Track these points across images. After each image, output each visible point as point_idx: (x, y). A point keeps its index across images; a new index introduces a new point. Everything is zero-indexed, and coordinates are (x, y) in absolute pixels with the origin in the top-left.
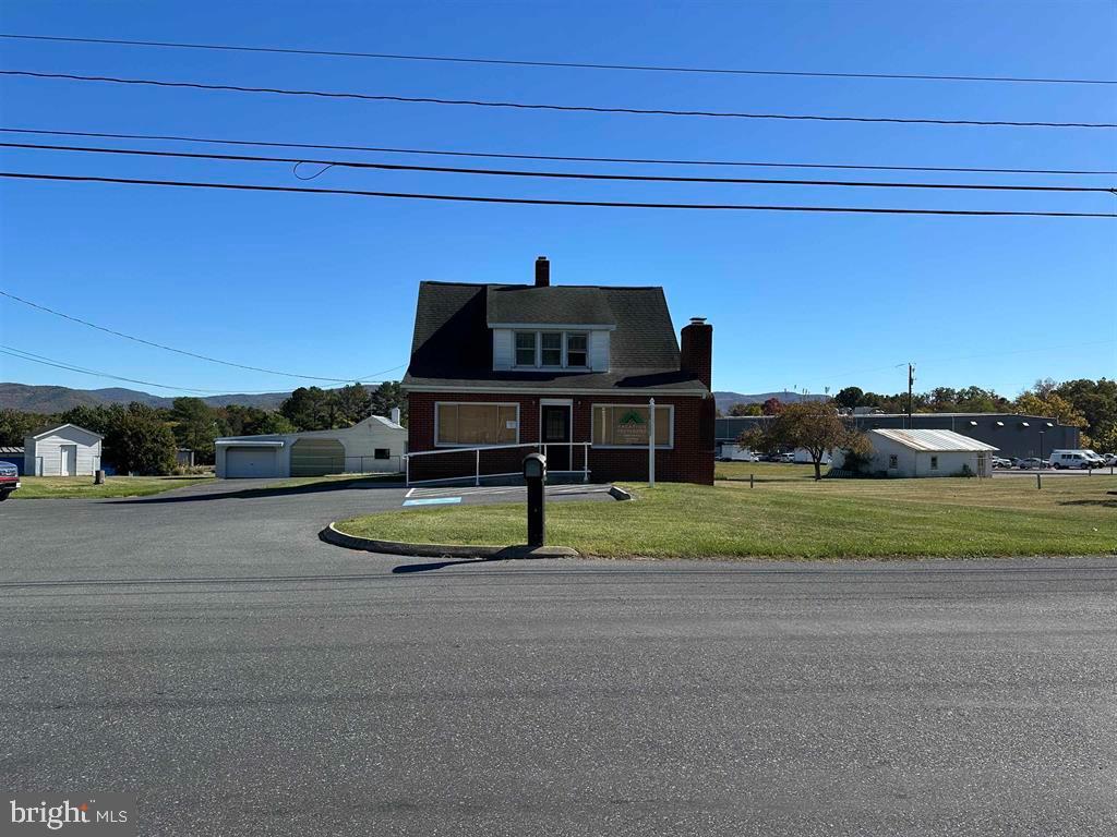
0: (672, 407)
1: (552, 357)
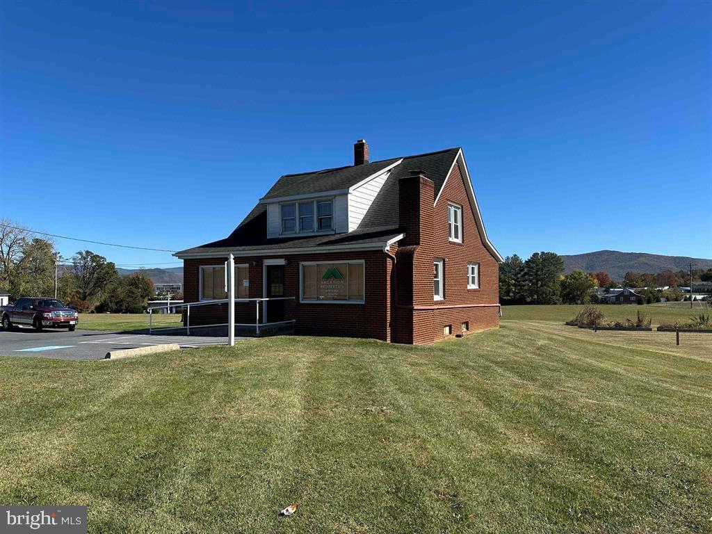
0: (364, 262)
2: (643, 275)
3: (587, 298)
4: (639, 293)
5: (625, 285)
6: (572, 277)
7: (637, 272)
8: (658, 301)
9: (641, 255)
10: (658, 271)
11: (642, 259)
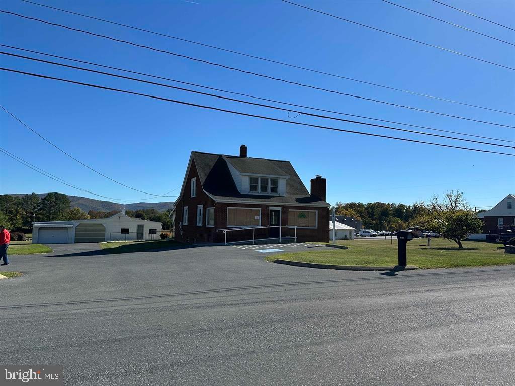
0: (317, 211)
1: (264, 189)
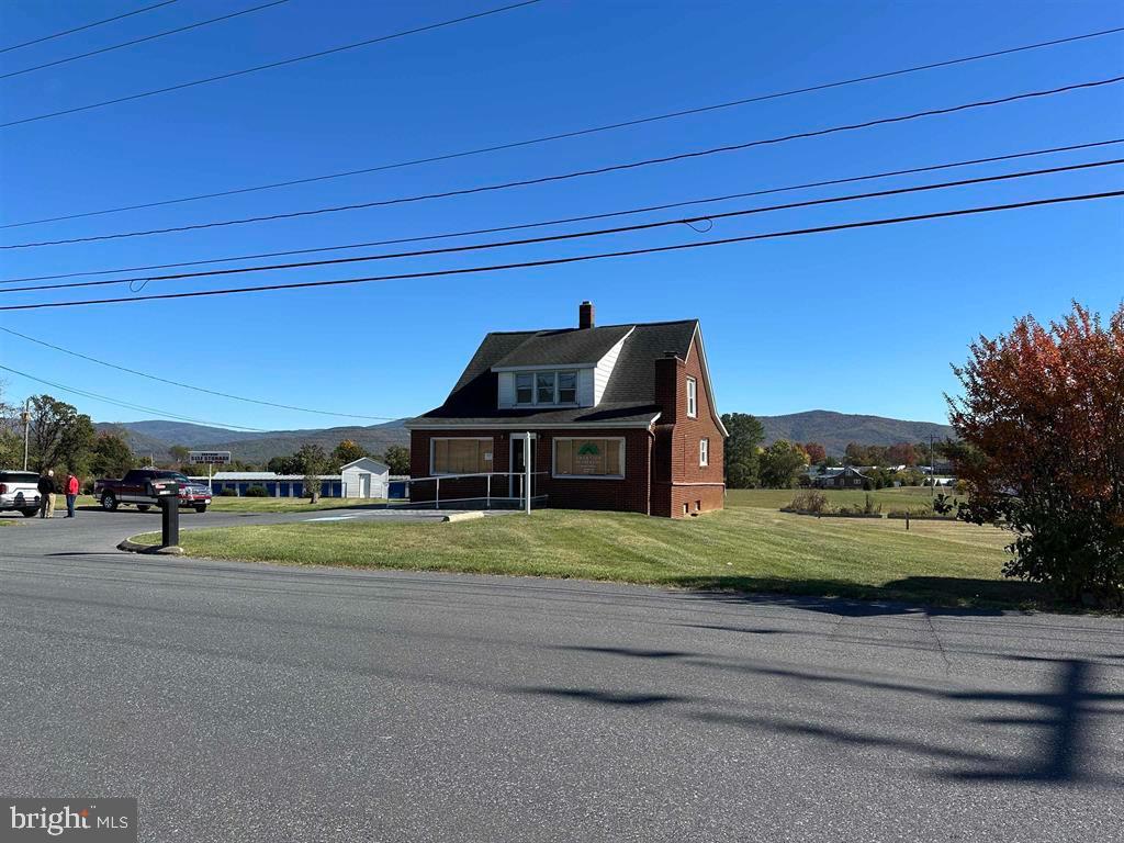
0: (623, 440)
1: (545, 396)
2: (871, 448)
3: (795, 480)
4: (865, 474)
5: (847, 463)
6: (774, 449)
7: (862, 443)
8: (890, 485)
9: (868, 418)
10: (892, 443)
11: (870, 425)
